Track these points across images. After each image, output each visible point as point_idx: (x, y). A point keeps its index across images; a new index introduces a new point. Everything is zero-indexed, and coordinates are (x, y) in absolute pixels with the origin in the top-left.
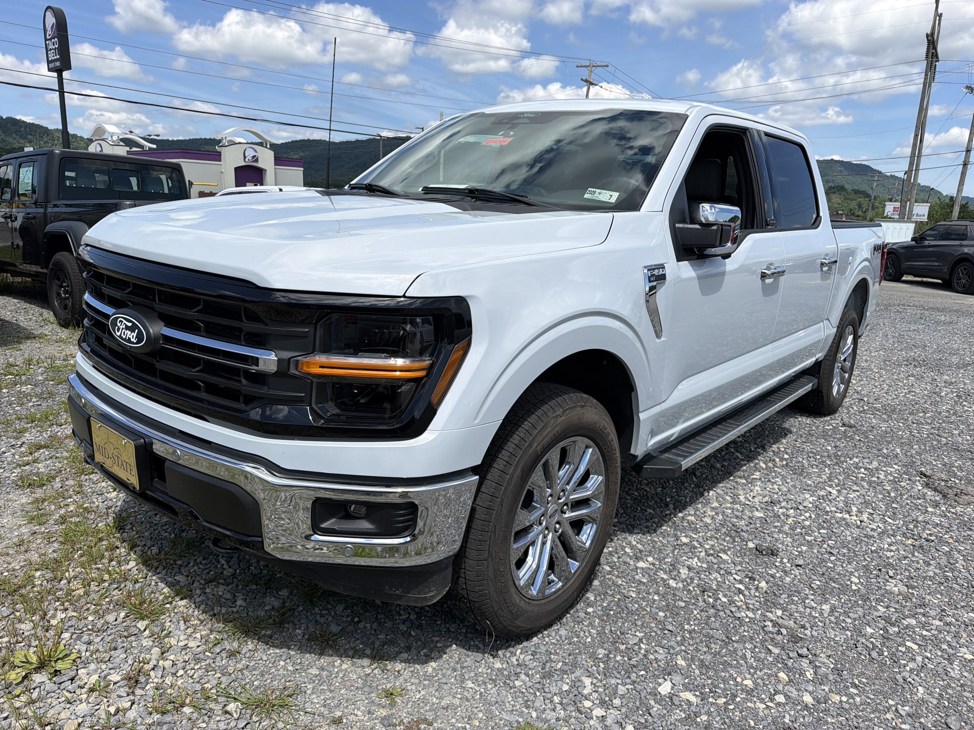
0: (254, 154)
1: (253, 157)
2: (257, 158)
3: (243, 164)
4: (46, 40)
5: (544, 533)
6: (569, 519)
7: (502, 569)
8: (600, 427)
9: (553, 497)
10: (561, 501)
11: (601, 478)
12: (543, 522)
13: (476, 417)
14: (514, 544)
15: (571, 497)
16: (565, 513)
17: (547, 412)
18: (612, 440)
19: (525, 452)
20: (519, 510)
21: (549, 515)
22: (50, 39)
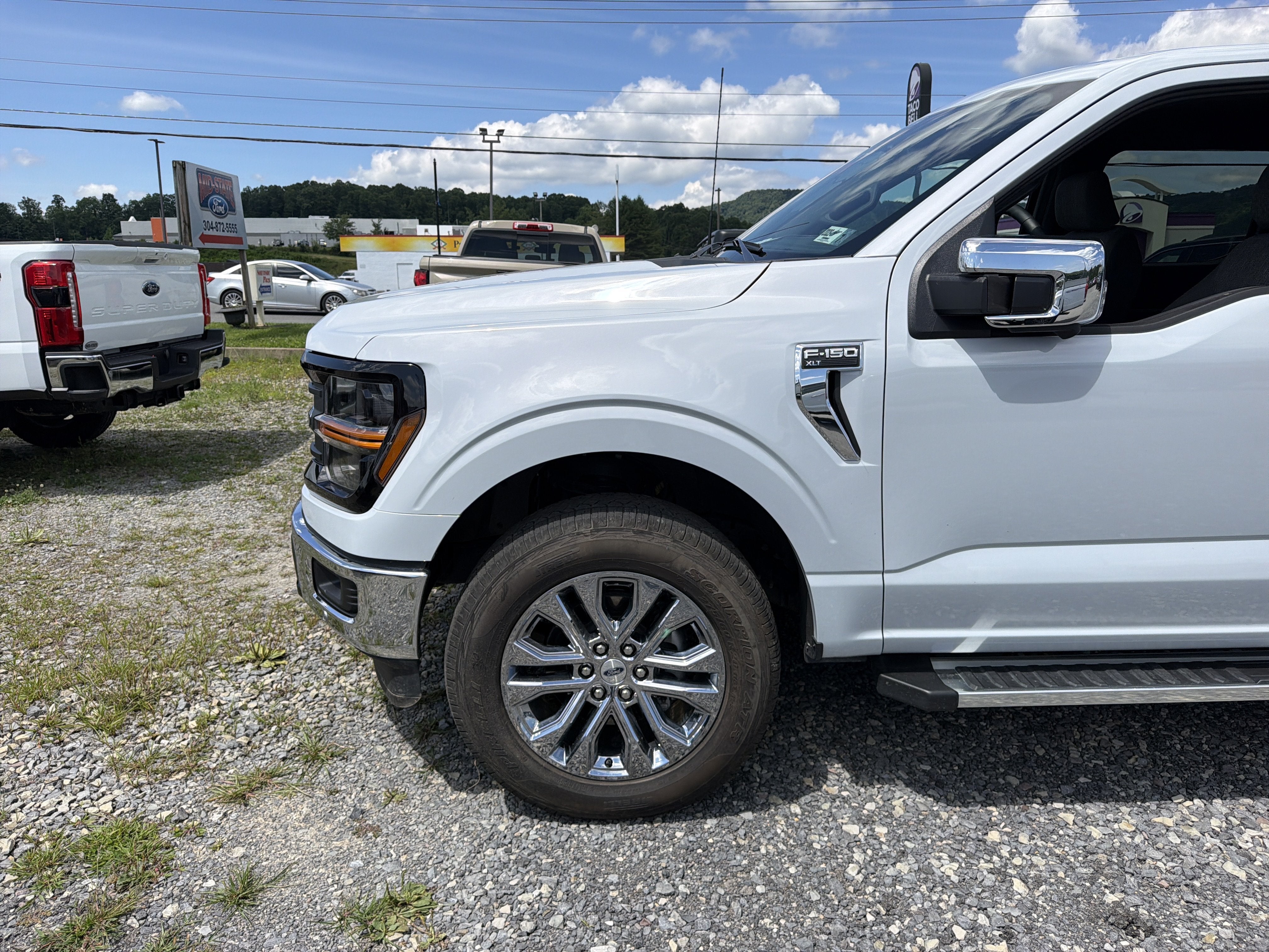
0: (1136, 211)
1: (1134, 216)
2: (1142, 217)
4: (908, 103)
5: (593, 691)
6: (646, 690)
7: (477, 700)
8: (683, 570)
9: (607, 647)
10: (629, 659)
11: (712, 651)
12: (591, 675)
13: (417, 503)
14: (514, 680)
15: (647, 659)
16: (641, 679)
17: (566, 526)
18: (723, 598)
19: (513, 566)
20: (516, 639)
21: (603, 670)
22: (912, 102)
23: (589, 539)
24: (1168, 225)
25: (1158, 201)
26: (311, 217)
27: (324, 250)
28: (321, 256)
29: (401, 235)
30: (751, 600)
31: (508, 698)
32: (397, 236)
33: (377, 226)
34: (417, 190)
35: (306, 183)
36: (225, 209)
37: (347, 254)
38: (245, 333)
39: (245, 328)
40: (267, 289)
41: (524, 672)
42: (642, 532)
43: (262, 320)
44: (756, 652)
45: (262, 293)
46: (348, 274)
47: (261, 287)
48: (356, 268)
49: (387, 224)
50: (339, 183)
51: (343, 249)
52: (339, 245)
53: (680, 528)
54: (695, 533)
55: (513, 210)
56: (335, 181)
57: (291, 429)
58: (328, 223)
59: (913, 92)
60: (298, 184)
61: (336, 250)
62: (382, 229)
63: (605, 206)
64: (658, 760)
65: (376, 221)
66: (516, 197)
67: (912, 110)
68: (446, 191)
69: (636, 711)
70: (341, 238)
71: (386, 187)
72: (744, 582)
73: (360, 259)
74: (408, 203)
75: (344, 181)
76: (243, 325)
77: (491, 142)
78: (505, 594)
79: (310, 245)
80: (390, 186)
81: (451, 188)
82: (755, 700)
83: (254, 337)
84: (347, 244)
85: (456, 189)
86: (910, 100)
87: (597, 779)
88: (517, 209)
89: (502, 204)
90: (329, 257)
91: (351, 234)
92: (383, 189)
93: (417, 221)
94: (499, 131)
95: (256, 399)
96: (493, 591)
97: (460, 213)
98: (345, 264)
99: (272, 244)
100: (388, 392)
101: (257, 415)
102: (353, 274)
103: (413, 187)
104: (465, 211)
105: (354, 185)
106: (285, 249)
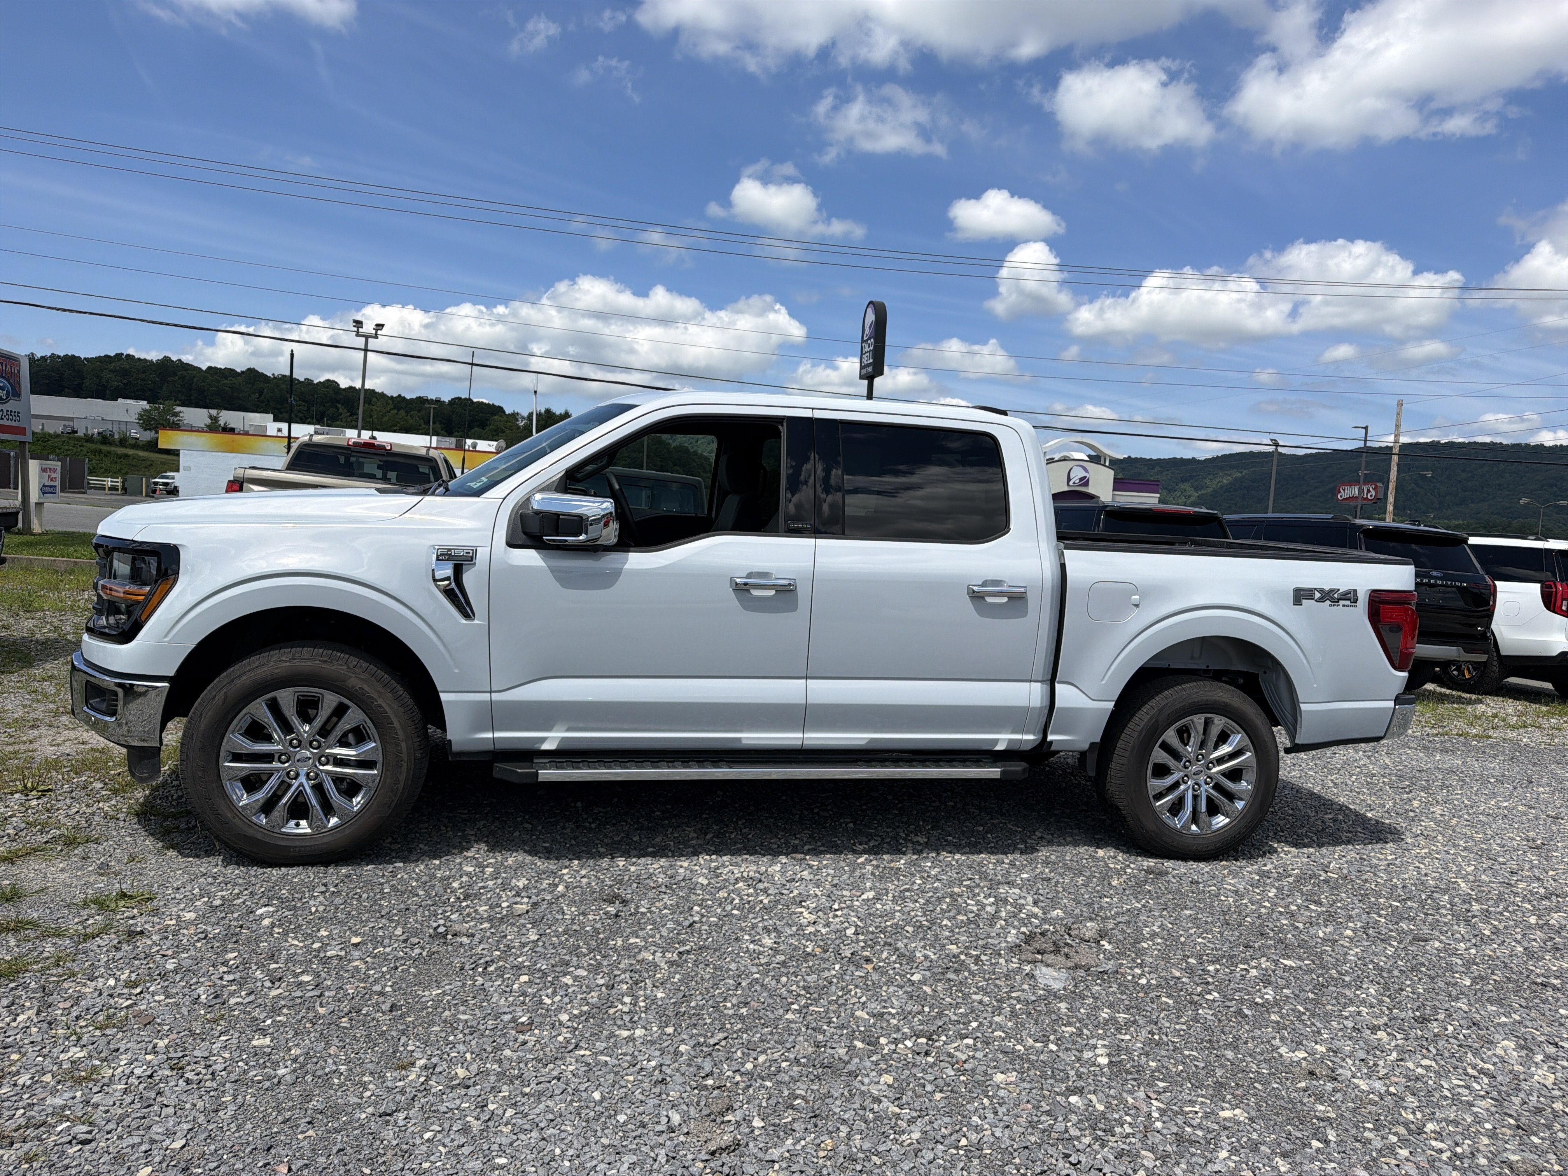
0: (1082, 474)
1: (1081, 479)
2: (1088, 480)
3: (1066, 489)
4: (863, 341)
5: (288, 773)
6: (328, 773)
7: (200, 774)
8: (353, 687)
9: (300, 742)
10: (315, 751)
11: (374, 745)
12: (287, 762)
13: (166, 636)
14: (229, 762)
15: (327, 751)
16: (323, 765)
17: (272, 656)
18: (381, 707)
19: (232, 681)
20: (233, 732)
21: (298, 757)
22: (867, 340)
23: (288, 664)
24: (1114, 490)
25: (1104, 465)
26: (120, 400)
27: (136, 444)
28: (131, 452)
29: (246, 433)
30: (402, 710)
31: (223, 775)
32: (239, 434)
33: (214, 419)
34: (275, 378)
35: (119, 356)
36: (8, 394)
37: (168, 452)
38: (17, 539)
39: (17, 534)
40: (51, 490)
41: (237, 757)
42: (325, 661)
43: (41, 526)
44: (403, 745)
45: (44, 493)
46: (167, 477)
47: (44, 486)
48: (177, 470)
49: (229, 417)
50: (166, 359)
51: (162, 445)
52: (157, 439)
53: (354, 661)
54: (365, 665)
55: (402, 412)
56: (161, 357)
57: (69, 637)
58: (145, 411)
59: (867, 331)
60: (107, 356)
61: (152, 446)
62: (222, 423)
63: (524, 418)
64: (334, 821)
65: (214, 412)
66: (408, 397)
67: (866, 349)
68: (315, 382)
69: (319, 788)
70: (160, 431)
71: (233, 370)
72: (398, 698)
73: (184, 459)
74: (261, 393)
75: (174, 358)
76: (15, 529)
77: (367, 337)
78: (225, 699)
79: (116, 437)
80: (239, 370)
81: (322, 380)
82: (402, 777)
83: (29, 544)
84: (167, 439)
85: (328, 381)
86: (865, 338)
87: (288, 834)
88: (407, 412)
89: (388, 404)
90: (141, 453)
91: (176, 427)
92: (229, 373)
93: (271, 416)
94: (377, 325)
95: (28, 607)
96: (217, 698)
97: (331, 411)
98: (163, 463)
99: (60, 430)
100: (153, 563)
101: (29, 624)
102: (173, 478)
103: (269, 374)
104: (338, 409)
105: (187, 364)
106: (79, 439)
